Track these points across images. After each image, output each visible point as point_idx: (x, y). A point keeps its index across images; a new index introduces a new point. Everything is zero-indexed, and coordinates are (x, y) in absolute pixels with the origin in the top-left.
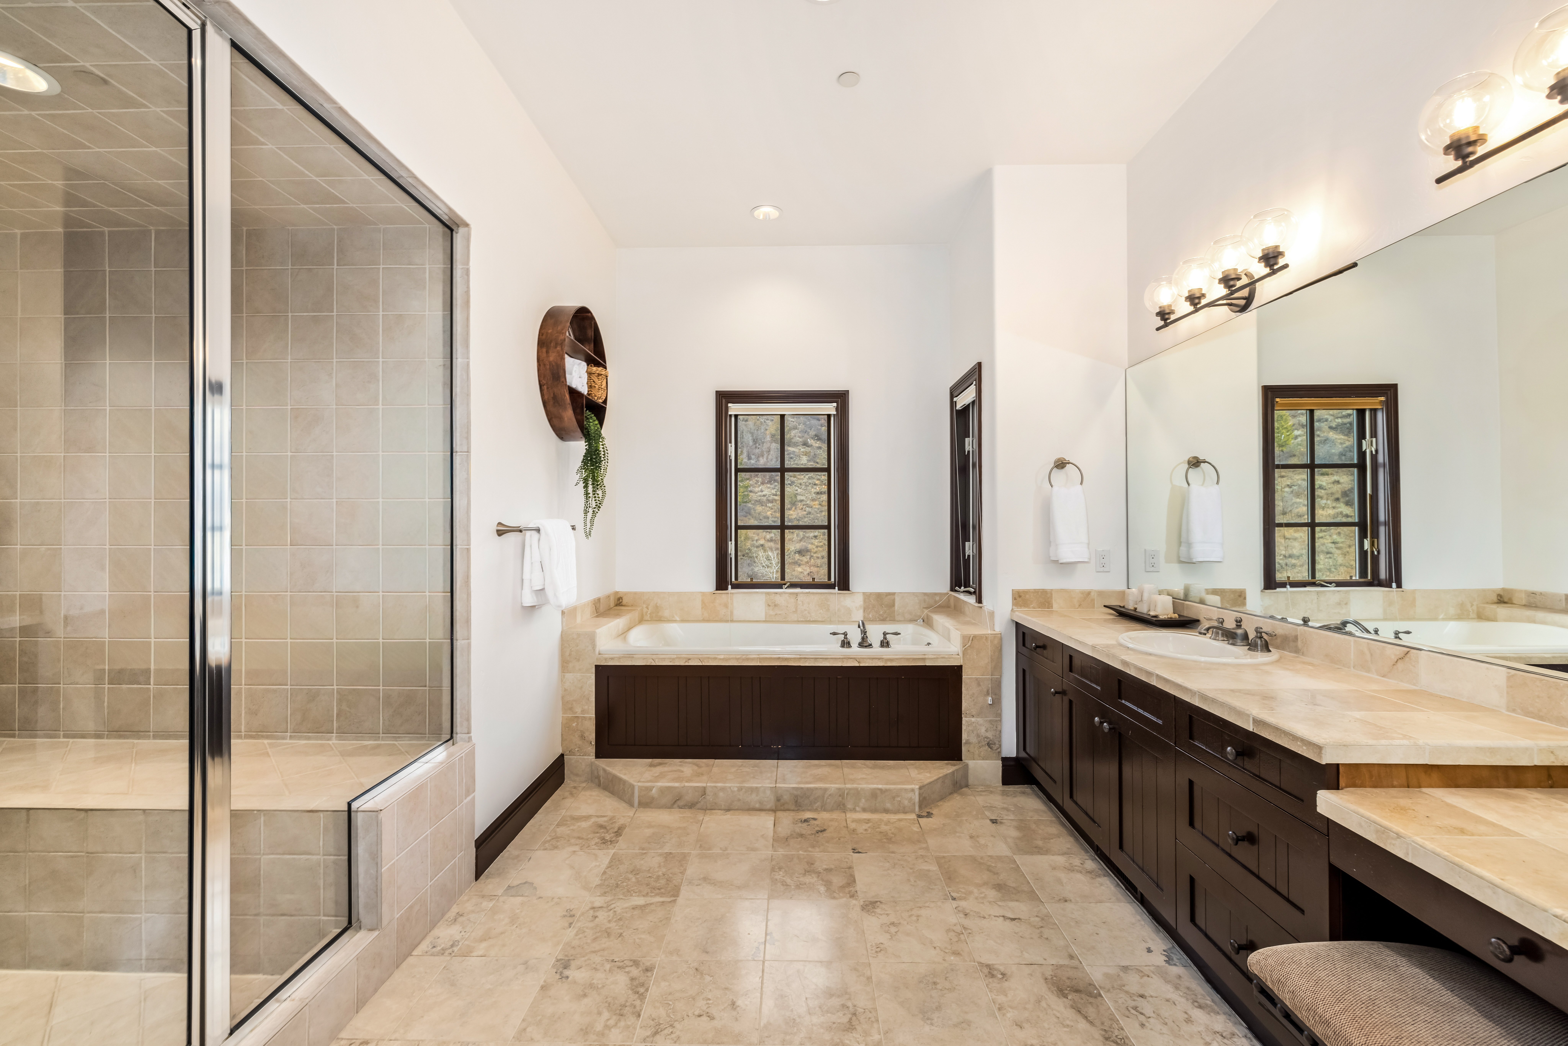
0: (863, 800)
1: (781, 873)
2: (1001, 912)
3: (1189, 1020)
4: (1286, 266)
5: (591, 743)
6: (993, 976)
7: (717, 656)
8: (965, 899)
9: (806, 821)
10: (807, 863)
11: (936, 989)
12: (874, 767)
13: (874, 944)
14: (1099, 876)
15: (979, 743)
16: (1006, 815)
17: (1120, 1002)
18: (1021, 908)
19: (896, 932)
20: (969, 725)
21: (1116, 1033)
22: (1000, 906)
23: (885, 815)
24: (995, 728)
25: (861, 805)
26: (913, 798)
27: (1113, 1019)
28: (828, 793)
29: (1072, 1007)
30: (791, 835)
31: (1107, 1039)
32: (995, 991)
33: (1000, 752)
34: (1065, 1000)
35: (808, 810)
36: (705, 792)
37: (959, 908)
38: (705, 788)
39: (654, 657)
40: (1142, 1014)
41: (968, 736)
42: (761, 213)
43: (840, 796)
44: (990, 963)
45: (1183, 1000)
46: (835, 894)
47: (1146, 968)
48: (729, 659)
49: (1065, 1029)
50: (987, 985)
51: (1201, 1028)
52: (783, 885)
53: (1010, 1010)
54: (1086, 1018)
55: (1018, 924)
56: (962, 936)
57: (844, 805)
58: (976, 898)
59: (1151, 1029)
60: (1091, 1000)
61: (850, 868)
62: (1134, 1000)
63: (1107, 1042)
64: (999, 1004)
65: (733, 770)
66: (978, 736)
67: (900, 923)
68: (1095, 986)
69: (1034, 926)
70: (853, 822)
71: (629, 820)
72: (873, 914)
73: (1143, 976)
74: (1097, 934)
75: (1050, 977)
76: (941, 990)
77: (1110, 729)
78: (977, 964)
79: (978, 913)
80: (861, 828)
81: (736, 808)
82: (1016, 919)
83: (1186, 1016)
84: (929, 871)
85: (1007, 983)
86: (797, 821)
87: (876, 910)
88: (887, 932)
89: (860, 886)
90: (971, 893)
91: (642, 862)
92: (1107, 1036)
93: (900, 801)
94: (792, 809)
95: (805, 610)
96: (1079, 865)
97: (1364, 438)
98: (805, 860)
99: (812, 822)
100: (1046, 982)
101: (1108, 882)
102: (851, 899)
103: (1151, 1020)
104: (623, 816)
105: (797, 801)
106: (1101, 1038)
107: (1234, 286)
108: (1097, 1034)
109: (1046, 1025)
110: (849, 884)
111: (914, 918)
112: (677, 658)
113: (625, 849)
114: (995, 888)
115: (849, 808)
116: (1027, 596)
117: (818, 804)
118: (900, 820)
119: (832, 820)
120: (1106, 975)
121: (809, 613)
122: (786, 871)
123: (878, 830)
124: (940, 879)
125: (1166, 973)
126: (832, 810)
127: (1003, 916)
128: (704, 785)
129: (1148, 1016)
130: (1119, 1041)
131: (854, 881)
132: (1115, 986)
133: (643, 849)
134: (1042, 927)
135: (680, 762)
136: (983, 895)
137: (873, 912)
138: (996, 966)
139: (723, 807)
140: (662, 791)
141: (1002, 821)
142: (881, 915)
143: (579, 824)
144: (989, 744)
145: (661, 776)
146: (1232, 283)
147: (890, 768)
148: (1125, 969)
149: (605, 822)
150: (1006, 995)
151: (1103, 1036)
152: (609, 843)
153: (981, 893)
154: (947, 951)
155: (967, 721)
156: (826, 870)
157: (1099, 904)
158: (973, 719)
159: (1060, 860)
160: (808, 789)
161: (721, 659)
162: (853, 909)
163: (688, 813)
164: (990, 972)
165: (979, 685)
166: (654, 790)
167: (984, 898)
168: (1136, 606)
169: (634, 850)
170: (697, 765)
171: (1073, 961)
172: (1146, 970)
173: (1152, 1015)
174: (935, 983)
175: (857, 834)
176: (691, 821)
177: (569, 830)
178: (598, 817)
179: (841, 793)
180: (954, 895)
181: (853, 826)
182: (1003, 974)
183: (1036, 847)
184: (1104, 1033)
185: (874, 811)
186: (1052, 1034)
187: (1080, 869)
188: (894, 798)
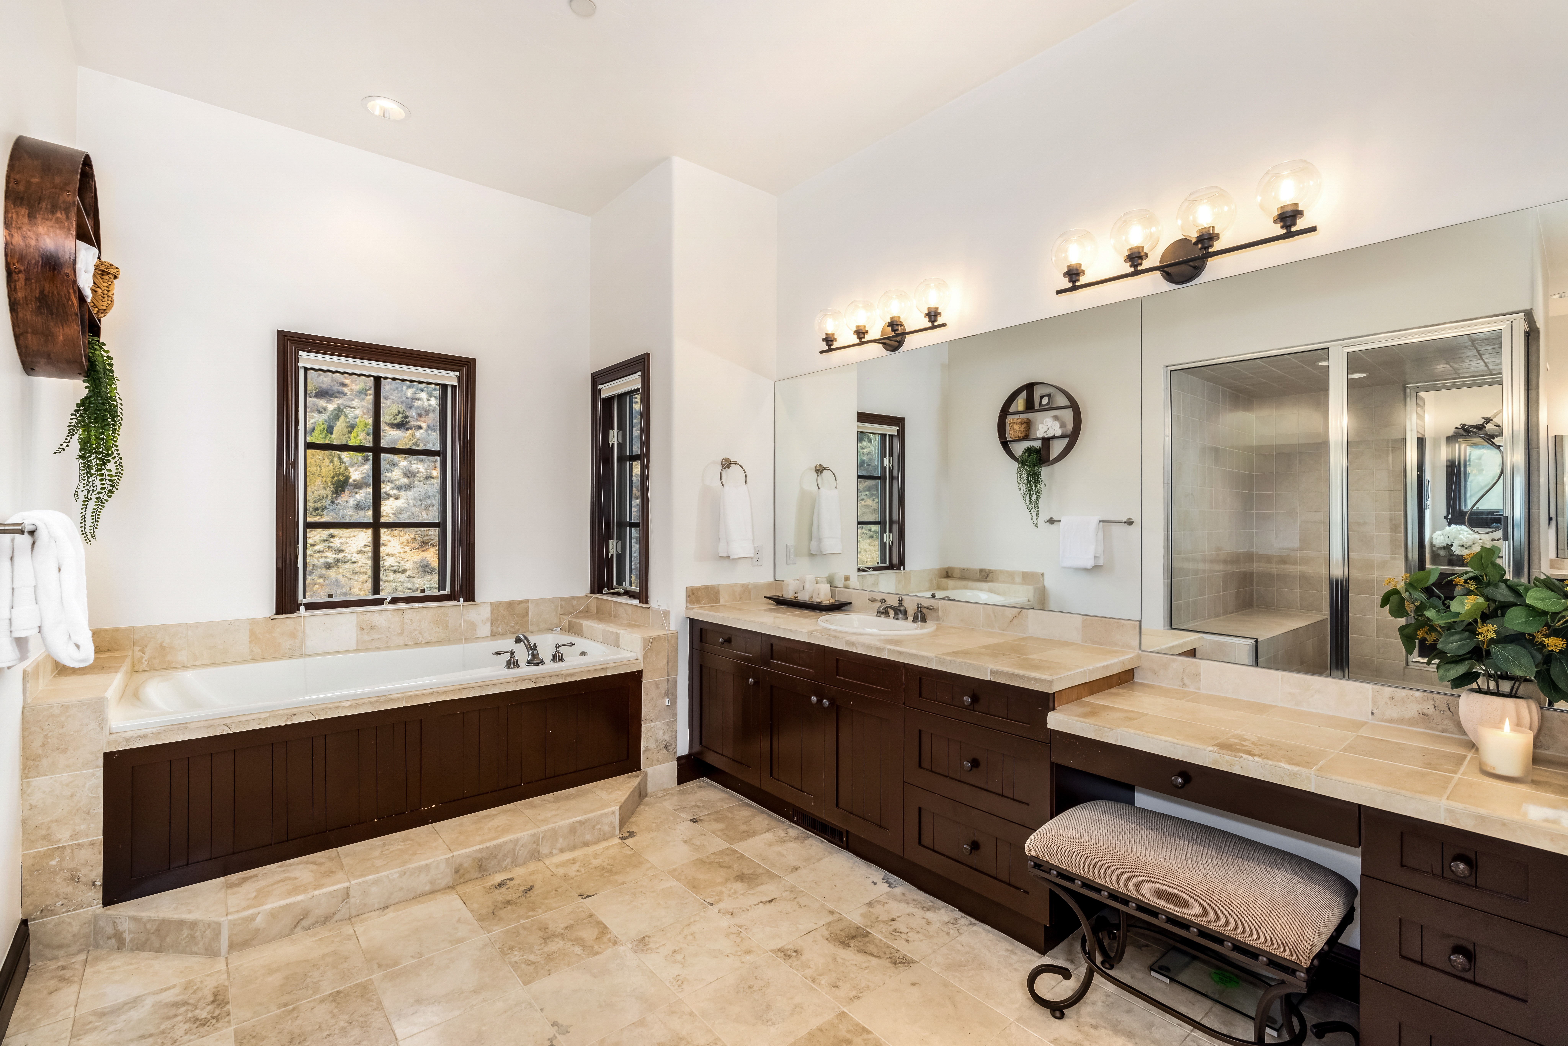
0: (561, 840)
1: (516, 953)
2: (757, 900)
3: (929, 923)
4: (944, 325)
5: (94, 884)
6: (789, 957)
7: (338, 704)
8: (720, 900)
9: (501, 885)
10: (540, 929)
11: (755, 991)
12: (557, 800)
13: (672, 980)
14: (805, 839)
15: (657, 747)
16: (701, 812)
17: (884, 931)
18: (769, 889)
19: (683, 958)
20: (648, 732)
21: (897, 955)
22: (752, 894)
23: (586, 849)
24: (671, 729)
25: (559, 846)
26: (613, 821)
27: (889, 947)
28: (520, 843)
29: (859, 952)
30: (496, 906)
31: (895, 963)
32: (800, 968)
33: (675, 753)
34: (850, 948)
35: (496, 872)
36: (347, 893)
37: (722, 911)
38: (348, 889)
39: (227, 721)
40: (901, 933)
41: (648, 742)
42: (378, 106)
43: (534, 842)
44: (779, 946)
45: (916, 910)
46: (595, 949)
47: (881, 897)
48: (360, 705)
49: (866, 971)
50: (790, 966)
51: (938, 925)
52: (529, 965)
53: (821, 977)
54: (872, 955)
55: (777, 904)
56: (741, 934)
57: (539, 852)
58: (730, 896)
59: (914, 941)
60: (866, 939)
61: (591, 916)
62: (891, 925)
63: (897, 966)
64: (810, 977)
65: (376, 853)
66: (657, 741)
67: (681, 949)
68: (861, 927)
69: (789, 900)
70: (557, 867)
71: (225, 976)
72: (650, 951)
73: (884, 904)
74: (835, 886)
75: (829, 936)
76: (759, 990)
77: (829, 704)
78: (770, 953)
79: (740, 908)
80: (572, 870)
81: (397, 900)
82: (772, 900)
83: (925, 920)
84: (670, 888)
85: (803, 956)
86: (490, 889)
87: (650, 946)
88: (676, 962)
89: (614, 929)
90: (721, 893)
91: (298, 1022)
92: (893, 961)
93: (600, 829)
94: (475, 877)
95: (415, 630)
96: (785, 835)
97: (885, 457)
98: (535, 927)
99: (510, 884)
100: (829, 941)
101: (814, 842)
102: (616, 947)
103: (909, 934)
104: (208, 975)
105: (481, 865)
106: (892, 965)
107: (897, 330)
108: (886, 963)
109: (853, 976)
110: (603, 932)
111: (691, 937)
112: (269, 717)
113: (252, 1018)
114: (738, 881)
115: (544, 854)
116: (699, 593)
117: (509, 860)
118: (607, 848)
119: (532, 873)
120: (862, 915)
121: (420, 633)
122: (520, 948)
123: (590, 866)
124: (687, 891)
125: (895, 895)
126: (525, 863)
127: (761, 902)
128: (347, 884)
129: (906, 932)
130: (902, 960)
131: (606, 927)
132: (873, 921)
133: (286, 1005)
134: (795, 898)
135: (280, 867)
136: (732, 891)
137: (648, 949)
138: (786, 947)
139: (376, 906)
140: (274, 915)
141: (700, 818)
142: (658, 948)
143: (123, 1017)
144: (666, 747)
145: (262, 896)
146: (896, 328)
147: (575, 796)
148: (870, 904)
149: (178, 995)
150: (810, 967)
151: (891, 962)
152: (214, 1021)
153: (730, 890)
154: (739, 953)
155: (646, 728)
156: (566, 928)
157: (820, 862)
158: (652, 724)
159: (769, 836)
160: (495, 847)
161: (346, 707)
162: (625, 955)
163: (323, 932)
164: (785, 954)
165: (658, 688)
166: (259, 919)
167: (735, 892)
168: (796, 595)
169: (269, 1012)
170: (314, 863)
171: (834, 915)
172: (882, 898)
173: (908, 930)
174: (750, 987)
175: (572, 879)
176: (338, 939)
177: (109, 1034)
178: (155, 993)
179: (536, 840)
180: (710, 900)
181: (561, 871)
182: (795, 951)
183: (744, 832)
184: (890, 960)
185: (573, 848)
186: (860, 980)
187: (788, 838)
188: (594, 827)
